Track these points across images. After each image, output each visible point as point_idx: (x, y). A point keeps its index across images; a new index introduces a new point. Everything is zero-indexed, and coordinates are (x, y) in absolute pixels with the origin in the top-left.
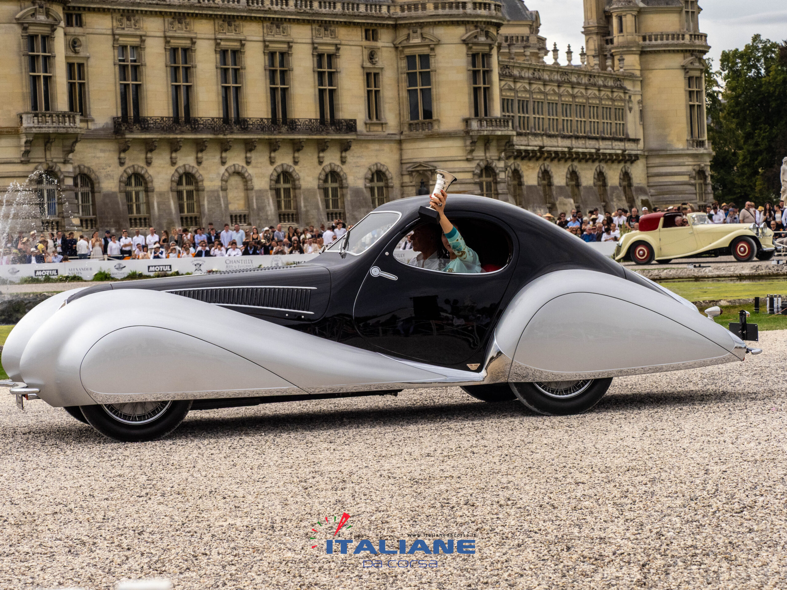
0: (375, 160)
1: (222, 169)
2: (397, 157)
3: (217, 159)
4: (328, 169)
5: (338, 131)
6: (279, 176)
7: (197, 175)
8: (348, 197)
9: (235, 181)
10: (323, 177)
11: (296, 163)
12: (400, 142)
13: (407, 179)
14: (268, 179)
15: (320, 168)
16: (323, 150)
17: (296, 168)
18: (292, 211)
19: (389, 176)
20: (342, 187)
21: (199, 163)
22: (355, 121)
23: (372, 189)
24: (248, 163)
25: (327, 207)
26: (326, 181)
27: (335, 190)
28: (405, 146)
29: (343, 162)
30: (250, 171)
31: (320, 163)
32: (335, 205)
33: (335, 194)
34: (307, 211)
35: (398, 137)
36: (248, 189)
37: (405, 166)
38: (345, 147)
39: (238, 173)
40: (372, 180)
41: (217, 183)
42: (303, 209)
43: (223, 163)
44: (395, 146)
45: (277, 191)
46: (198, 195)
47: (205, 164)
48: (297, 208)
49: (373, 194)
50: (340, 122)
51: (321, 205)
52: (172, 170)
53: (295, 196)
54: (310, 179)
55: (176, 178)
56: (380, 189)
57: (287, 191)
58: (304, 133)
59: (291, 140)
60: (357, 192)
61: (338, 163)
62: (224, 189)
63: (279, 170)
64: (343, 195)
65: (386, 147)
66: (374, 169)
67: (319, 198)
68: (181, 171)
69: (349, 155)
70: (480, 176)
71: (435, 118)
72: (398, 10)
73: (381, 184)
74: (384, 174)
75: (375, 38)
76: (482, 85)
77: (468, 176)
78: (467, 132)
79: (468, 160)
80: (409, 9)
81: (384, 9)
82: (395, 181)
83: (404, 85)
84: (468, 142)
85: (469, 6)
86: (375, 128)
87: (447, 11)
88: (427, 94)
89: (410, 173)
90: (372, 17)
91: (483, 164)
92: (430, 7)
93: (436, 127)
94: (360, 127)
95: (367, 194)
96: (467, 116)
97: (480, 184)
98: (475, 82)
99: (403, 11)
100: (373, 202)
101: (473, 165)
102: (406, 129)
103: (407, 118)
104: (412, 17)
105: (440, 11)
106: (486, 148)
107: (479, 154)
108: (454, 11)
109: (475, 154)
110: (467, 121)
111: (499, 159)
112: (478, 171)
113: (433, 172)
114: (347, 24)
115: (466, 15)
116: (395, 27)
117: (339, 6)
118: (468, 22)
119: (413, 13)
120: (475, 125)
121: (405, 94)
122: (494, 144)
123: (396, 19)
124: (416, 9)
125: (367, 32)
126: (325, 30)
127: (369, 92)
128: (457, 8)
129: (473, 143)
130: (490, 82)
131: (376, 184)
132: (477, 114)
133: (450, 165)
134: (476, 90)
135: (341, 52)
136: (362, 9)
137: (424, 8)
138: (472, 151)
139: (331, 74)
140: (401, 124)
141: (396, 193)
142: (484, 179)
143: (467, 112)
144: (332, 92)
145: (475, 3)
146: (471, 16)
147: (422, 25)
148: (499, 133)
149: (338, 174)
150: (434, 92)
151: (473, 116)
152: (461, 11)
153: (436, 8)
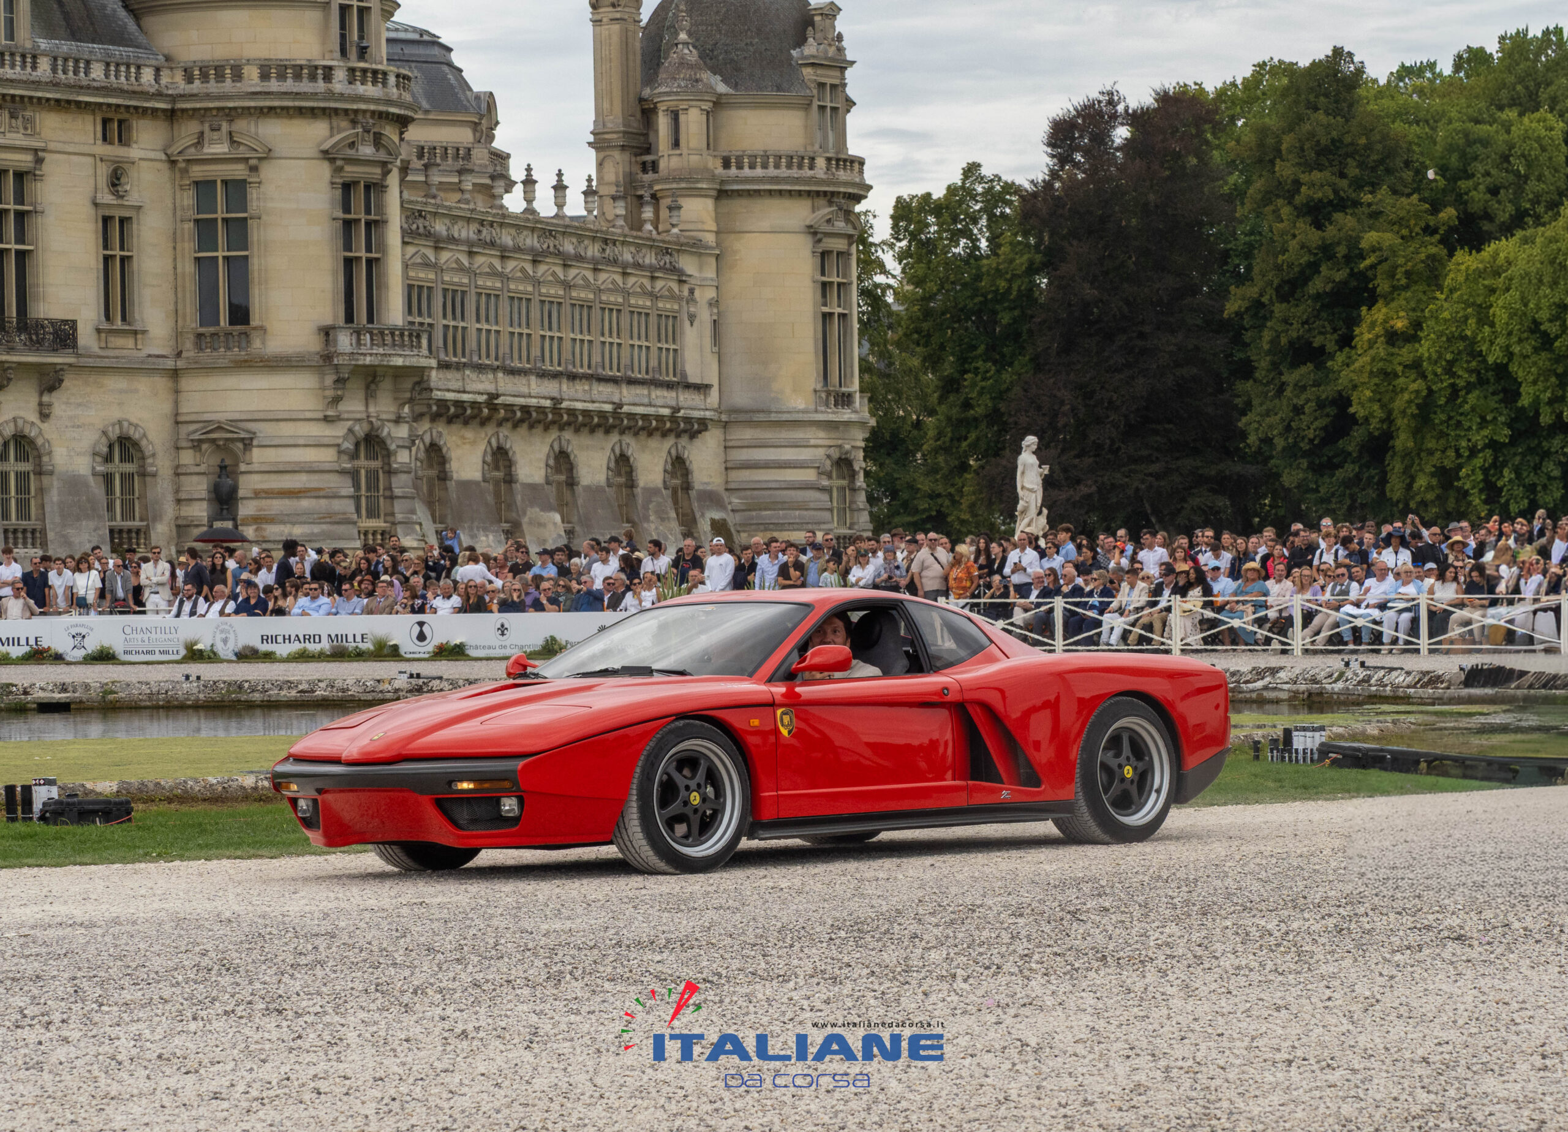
0: (116, 414)
2: (167, 407)
4: (9, 430)
5: (36, 344)
8: (54, 496)
12: (175, 374)
13: (187, 458)
19: (148, 450)
20: (39, 473)
22: (73, 323)
23: (108, 478)
25: (5, 515)
27: (23, 478)
28: (188, 383)
29: (44, 416)
32: (24, 512)
33: (23, 487)
35: (170, 364)
37: (185, 430)
38: (51, 382)
40: (108, 459)
44: (162, 383)
49: (109, 490)
50: (39, 325)
56: (127, 478)
60: (74, 484)
61: (33, 417)
64: (41, 491)
65: (143, 385)
66: (114, 433)
69: (59, 402)
70: (355, 456)
71: (255, 322)
72: (179, 77)
73: (129, 468)
74: (136, 444)
75: (124, 140)
76: (363, 254)
77: (327, 456)
78: (327, 358)
79: (326, 419)
80: (204, 77)
81: (148, 75)
82: (161, 464)
83: (188, 248)
84: (329, 380)
85: (340, 75)
86: (119, 341)
87: (289, 85)
88: (239, 269)
89: (196, 445)
90: (121, 92)
91: (360, 430)
92: (252, 74)
93: (257, 343)
94: (86, 337)
95: (98, 490)
96: (328, 321)
97: (354, 474)
98: (348, 246)
99: (190, 80)
100: (110, 507)
101: (337, 431)
102: (188, 345)
103: (191, 321)
104: (208, 97)
105: (274, 85)
106: (370, 394)
107: (353, 406)
108: (305, 86)
109: (342, 407)
110: (327, 332)
111: (398, 420)
112: (348, 445)
113: (248, 444)
114: (60, 106)
115: (330, 95)
116: (172, 116)
117: (44, 64)
118: (336, 111)
119: (213, 87)
120: (344, 341)
121: (188, 268)
122: (387, 384)
123: (174, 98)
124: (220, 77)
125: (105, 122)
126: (13, 116)
127: (107, 259)
128: (313, 78)
129: (340, 382)
130: (383, 247)
131: (118, 467)
132: (349, 318)
133: (287, 430)
134: (349, 263)
135: (46, 168)
136: (97, 72)
137: (238, 76)
138: (336, 400)
139: (21, 216)
140: (178, 335)
141: (162, 489)
142: (363, 462)
143: (328, 311)
144: (22, 255)
145: (352, 70)
146: (342, 97)
147: (232, 114)
148: (399, 362)
149: (32, 442)
150: (255, 264)
151: (341, 322)
152: (321, 86)
153: (265, 76)
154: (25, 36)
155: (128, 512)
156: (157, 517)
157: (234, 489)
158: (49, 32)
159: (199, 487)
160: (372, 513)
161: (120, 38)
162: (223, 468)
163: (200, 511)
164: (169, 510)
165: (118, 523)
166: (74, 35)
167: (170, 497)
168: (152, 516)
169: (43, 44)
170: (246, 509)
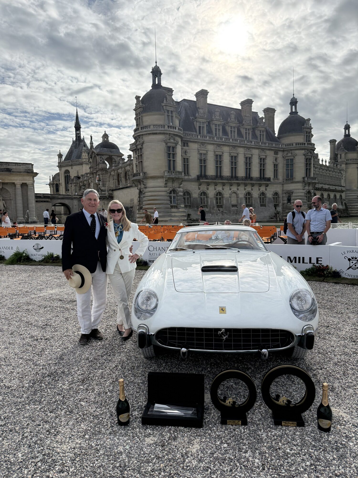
0: (275, 190)
1: (230, 191)
2: (282, 189)
3: (229, 188)
4: (261, 192)
5: (265, 180)
6: (247, 194)
7: (222, 193)
8: (267, 200)
9: (234, 195)
10: (260, 194)
11: (252, 190)
12: (283, 184)
13: (284, 195)
14: (243, 195)
15: (259, 191)
16: (260, 186)
17: (252, 191)
18: (250, 204)
19: (279, 194)
20: (265, 197)
21: (223, 189)
22: (270, 178)
23: (274, 198)
24: (238, 190)
25: (261, 203)
26: (261, 195)
27: (263, 198)
28: (284, 185)
29: (266, 190)
30: (238, 192)
31: (259, 190)
32: (263, 202)
33: (263, 199)
34: (255, 204)
35: (282, 183)
36: (237, 197)
37: (284, 191)
38: (267, 186)
39: (235, 193)
40: (274, 195)
41: (228, 196)
42: (254, 203)
43: (230, 190)
44: (281, 185)
45: (246, 198)
46: (222, 199)
47: (225, 190)
48: (252, 203)
49: (274, 199)
50: (266, 178)
51: (259, 202)
52: (215, 191)
53: (251, 200)
54: (256, 195)
55: (216, 194)
56: (276, 198)
57: (249, 198)
58: (255, 181)
59: (251, 183)
60: (270, 199)
61: (264, 190)
62: (230, 197)
63: (247, 192)
64: (265, 199)
65: (279, 186)
66: (275, 192)
67: (258, 200)
68: (217, 192)
69: (268, 188)
70: (307, 194)
71: (294, 177)
72: (284, 146)
73: (277, 196)
74: (277, 193)
75: (277, 154)
76: (308, 168)
77: (303, 194)
78: (304, 181)
79: (303, 189)
80: (288, 146)
81: (280, 146)
82: (281, 196)
83: (285, 168)
84: (304, 184)
85: (306, 144)
86: (276, 180)
87: (299, 146)
88: (292, 170)
89: (285, 193)
90: (277, 148)
91: (308, 191)
92: (294, 144)
93: (294, 180)
94: (272, 180)
95: (273, 199)
96: (304, 177)
97: (307, 197)
98: (306, 167)
99: (286, 146)
100: (274, 202)
101: (305, 191)
102: (285, 180)
103: (285, 177)
104: (288, 148)
105: (297, 146)
106: (309, 186)
107: (307, 188)
108: (301, 146)
109: (305, 188)
110: (304, 178)
111: (312, 189)
112: (306, 193)
113: (292, 193)
114: (269, 150)
115: (305, 147)
116: (283, 151)
117: (267, 144)
118: (306, 149)
119: (289, 147)
120: (306, 179)
121: (285, 171)
122: (311, 185)
123: (284, 149)
124: (290, 145)
125: (275, 152)
126: (263, 151)
127: (275, 170)
128: (303, 145)
129: (305, 184)
130: (311, 167)
131: (275, 196)
132: (306, 176)
133: (298, 191)
134: (307, 169)
135: (267, 158)
136: (274, 145)
137: (292, 145)
138: (305, 187)
139: (264, 164)
140: (283, 179)
141: (281, 199)
142: (308, 195)
143: (303, 175)
144: (264, 169)
145: (308, 143)
146: (306, 147)
147: (291, 150)
148: (313, 182)
149: (264, 193)
150: (294, 169)
151: (305, 176)
152: (304, 145)
153: (296, 145)
154: (265, 141)
155: (276, 202)
156: (280, 203)
157: (290, 199)
158: (268, 140)
159: (286, 199)
160: (309, 201)
161: (277, 141)
162: (289, 196)
163: (286, 202)
164: (282, 202)
165: (275, 203)
166: (271, 141)
167: (282, 200)
168: (279, 202)
169: (267, 142)
170: (292, 201)
